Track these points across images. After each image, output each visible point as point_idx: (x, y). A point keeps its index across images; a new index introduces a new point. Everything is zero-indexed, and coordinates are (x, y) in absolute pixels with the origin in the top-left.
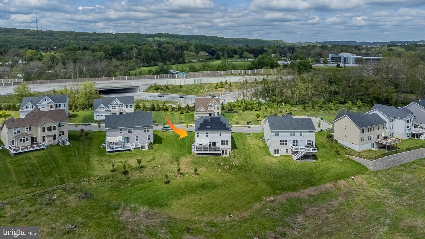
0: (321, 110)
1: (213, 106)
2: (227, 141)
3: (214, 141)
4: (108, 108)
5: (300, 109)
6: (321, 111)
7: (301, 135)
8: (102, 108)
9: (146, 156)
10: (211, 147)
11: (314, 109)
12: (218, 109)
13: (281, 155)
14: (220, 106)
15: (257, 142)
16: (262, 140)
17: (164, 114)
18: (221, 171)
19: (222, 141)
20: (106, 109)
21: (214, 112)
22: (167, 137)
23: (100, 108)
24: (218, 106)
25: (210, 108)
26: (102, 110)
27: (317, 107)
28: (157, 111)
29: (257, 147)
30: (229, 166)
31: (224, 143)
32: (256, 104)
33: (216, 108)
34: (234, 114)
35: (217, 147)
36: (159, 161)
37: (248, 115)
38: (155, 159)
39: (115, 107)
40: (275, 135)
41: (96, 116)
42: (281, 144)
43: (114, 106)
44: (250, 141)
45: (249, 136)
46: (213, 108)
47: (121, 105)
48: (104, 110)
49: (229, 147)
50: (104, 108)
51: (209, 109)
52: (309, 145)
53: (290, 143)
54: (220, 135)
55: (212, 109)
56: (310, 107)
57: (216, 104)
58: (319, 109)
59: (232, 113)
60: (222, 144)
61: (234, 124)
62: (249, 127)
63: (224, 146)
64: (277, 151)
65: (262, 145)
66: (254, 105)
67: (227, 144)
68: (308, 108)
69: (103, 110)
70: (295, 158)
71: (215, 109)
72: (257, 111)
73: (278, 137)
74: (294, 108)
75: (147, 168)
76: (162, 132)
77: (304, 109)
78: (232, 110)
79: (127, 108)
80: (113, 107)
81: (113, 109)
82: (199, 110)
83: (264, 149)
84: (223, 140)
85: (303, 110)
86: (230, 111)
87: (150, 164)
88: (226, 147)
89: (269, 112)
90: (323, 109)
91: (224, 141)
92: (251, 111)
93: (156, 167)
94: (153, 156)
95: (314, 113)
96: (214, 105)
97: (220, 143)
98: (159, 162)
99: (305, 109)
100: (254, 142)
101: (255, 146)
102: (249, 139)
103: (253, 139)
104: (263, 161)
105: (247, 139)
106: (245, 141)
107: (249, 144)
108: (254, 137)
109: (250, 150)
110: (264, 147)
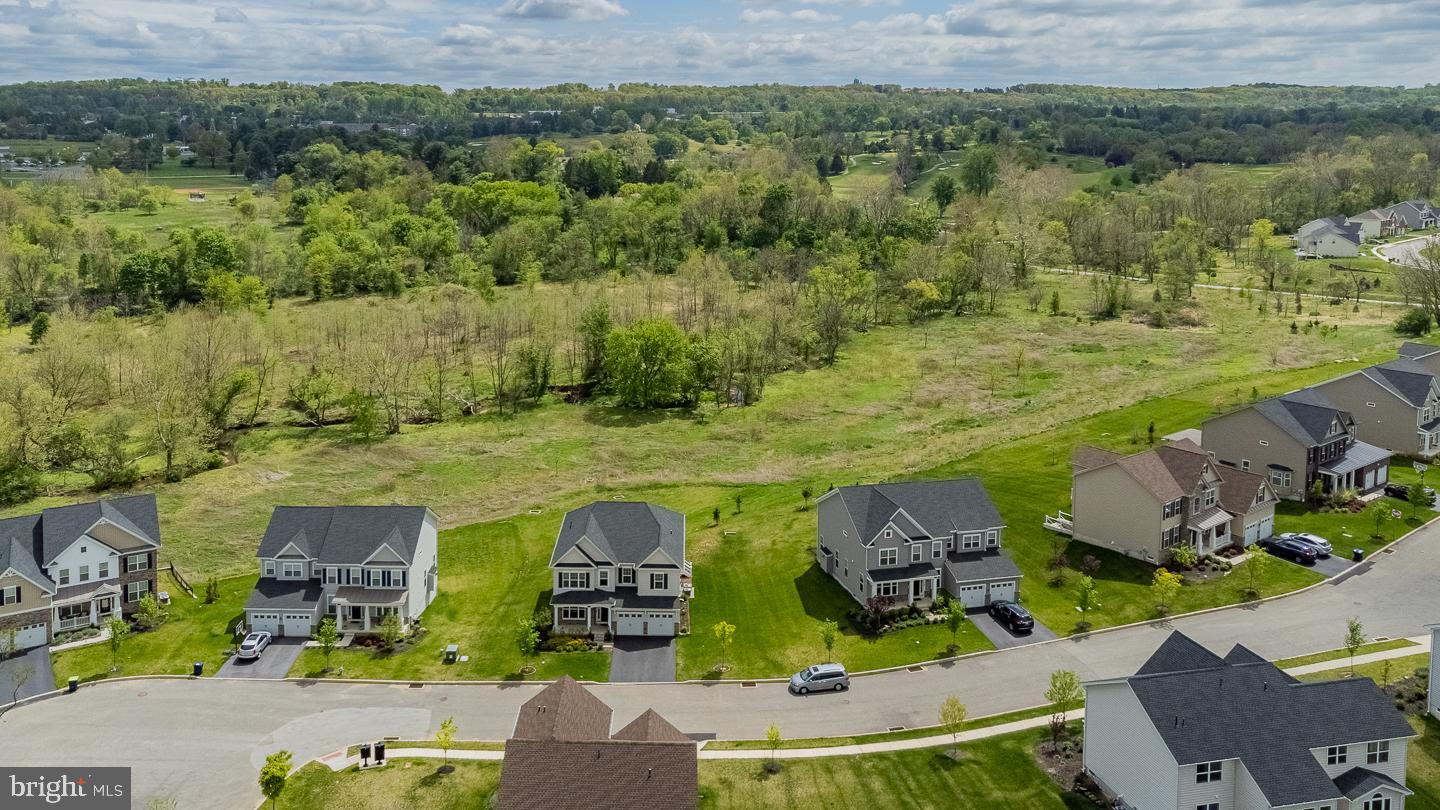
100: (456, 630)
101: (465, 619)
102: (464, 640)
103: (449, 641)
104: (479, 580)
105: (476, 638)
106: (491, 628)
107: (480, 623)
108: (437, 648)
109: (494, 606)
110: (439, 613)
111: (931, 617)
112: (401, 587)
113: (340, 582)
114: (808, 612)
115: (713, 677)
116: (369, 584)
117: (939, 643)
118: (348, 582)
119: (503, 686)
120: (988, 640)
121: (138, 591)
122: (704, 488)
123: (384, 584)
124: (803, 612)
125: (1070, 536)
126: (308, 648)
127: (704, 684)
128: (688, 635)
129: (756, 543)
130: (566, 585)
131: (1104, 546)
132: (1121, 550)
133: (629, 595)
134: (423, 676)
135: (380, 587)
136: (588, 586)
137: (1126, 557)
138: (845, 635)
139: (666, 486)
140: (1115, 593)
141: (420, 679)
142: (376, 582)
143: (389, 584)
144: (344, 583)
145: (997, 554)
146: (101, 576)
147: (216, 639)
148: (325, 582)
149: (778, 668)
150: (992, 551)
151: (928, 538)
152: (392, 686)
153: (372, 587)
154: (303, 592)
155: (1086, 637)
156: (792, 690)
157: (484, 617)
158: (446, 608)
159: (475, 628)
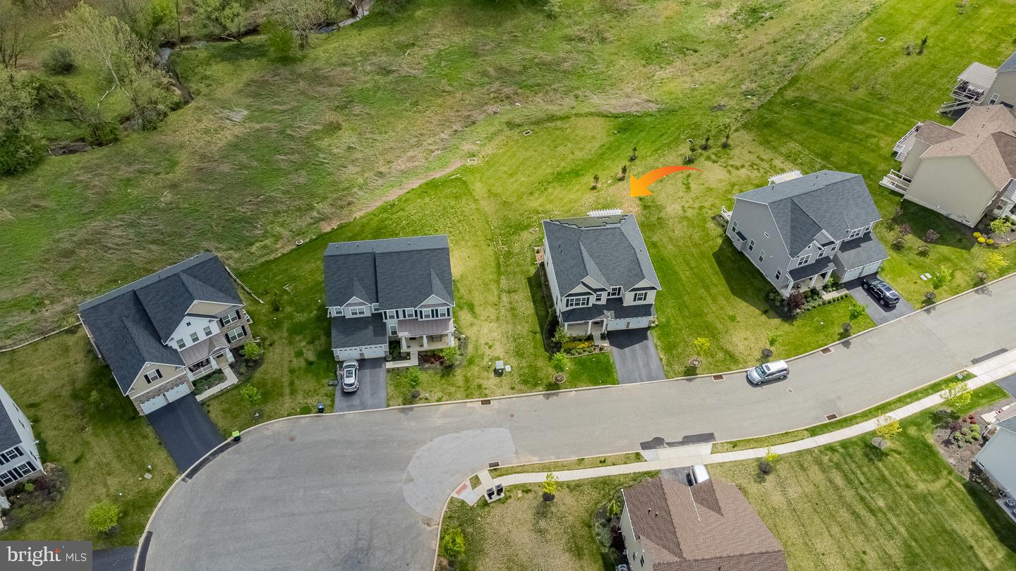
29: (477, 309)
44: (495, 334)
100: (485, 331)
101: (483, 313)
102: (497, 344)
103: (487, 347)
104: (469, 257)
105: (505, 340)
106: (510, 327)
107: (498, 319)
108: (482, 357)
109: (496, 293)
110: (461, 308)
111: (827, 296)
112: (446, 317)
113: (398, 317)
114: (734, 292)
115: (690, 372)
116: (421, 317)
117: (836, 322)
118: (405, 317)
119: (547, 396)
120: (869, 318)
121: (230, 318)
122: (590, 118)
123: (433, 317)
124: (731, 294)
125: (902, 195)
126: (388, 371)
127: (687, 380)
128: (657, 325)
129: (669, 209)
130: (572, 305)
131: (930, 207)
132: (944, 212)
133: (616, 305)
134: (487, 392)
135: (431, 318)
136: (587, 304)
137: (947, 218)
138: (769, 318)
139: (561, 118)
140: (947, 259)
141: (486, 395)
142: (427, 316)
143: (437, 316)
144: (401, 317)
145: (870, 239)
146: (207, 335)
147: (313, 367)
148: (386, 318)
149: (732, 359)
150: (867, 237)
151: (833, 243)
152: (469, 405)
153: (424, 319)
154: (371, 328)
155: (934, 308)
156: (750, 382)
157: (496, 309)
158: (461, 298)
159: (496, 325)
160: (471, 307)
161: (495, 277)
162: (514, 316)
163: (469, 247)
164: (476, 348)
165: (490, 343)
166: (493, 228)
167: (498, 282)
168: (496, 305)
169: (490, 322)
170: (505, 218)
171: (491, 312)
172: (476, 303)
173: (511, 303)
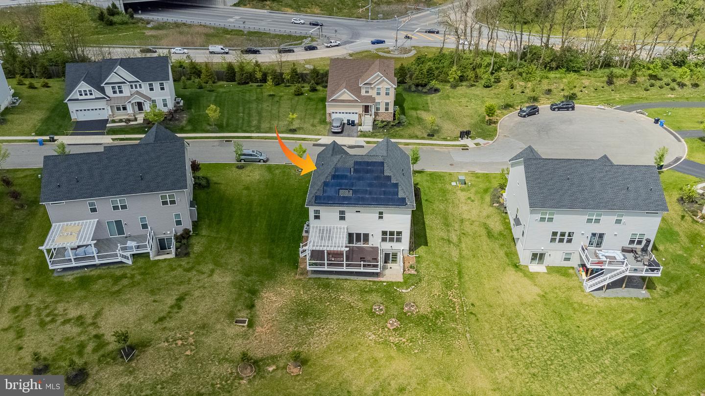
0: (652, 85)
1: (375, 86)
2: (399, 233)
3: (362, 232)
4: (102, 90)
5: (598, 84)
6: (653, 90)
7: (618, 222)
8: (85, 91)
9: (160, 290)
10: (354, 245)
11: (635, 82)
12: (387, 94)
13: (548, 267)
14: (394, 86)
15: (485, 214)
16: (498, 208)
17: (255, 98)
18: (375, 341)
19: (384, 233)
20: (98, 94)
21: (377, 101)
22: (245, 192)
23: (80, 91)
24: (389, 87)
25: (367, 92)
26: (86, 97)
27: (644, 76)
28: (239, 84)
29: (484, 232)
30: (399, 319)
31: (389, 236)
32: (486, 66)
33: (383, 92)
34: (429, 97)
35: (370, 245)
36: (195, 313)
37: (464, 100)
38: (183, 304)
39: (119, 87)
40: (543, 219)
41: (75, 112)
42: (553, 240)
43: (116, 86)
44: (465, 208)
45: (462, 190)
46: (375, 91)
47: (136, 83)
48: (93, 97)
49: (404, 245)
50: (90, 91)
51: (363, 93)
52: (634, 246)
53: (581, 240)
54: (381, 218)
55: (373, 93)
56: (626, 76)
57: (383, 80)
58: (648, 83)
59: (425, 93)
60: (384, 240)
61: (426, 136)
62: (465, 148)
63: (391, 244)
64: (538, 257)
65: (496, 225)
66: (482, 70)
67: (399, 240)
68: (619, 79)
69: (89, 97)
70: (590, 285)
71: (378, 94)
72: (489, 87)
73: (550, 223)
74: (583, 81)
75: (150, 350)
76: (234, 169)
77: (607, 82)
78: (425, 85)
79: (152, 89)
80: (113, 88)
81: (115, 92)
82: (338, 97)
83: (501, 242)
84: (388, 230)
85: (607, 87)
86: (420, 88)
87: (164, 329)
88: (396, 246)
89: (518, 90)
90: (658, 83)
91: (392, 233)
92: (472, 86)
93: (180, 342)
94: (183, 289)
95: (634, 95)
96: (378, 84)
97: (380, 236)
98: (193, 318)
99: (610, 82)
100: (474, 212)
101: (477, 229)
102: (463, 199)
103: (473, 199)
104: (499, 292)
105: (457, 202)
106: (450, 210)
107: (462, 221)
108: (477, 192)
109: (463, 245)
110: (501, 234)
157: (463, 230)
158: (502, 245)
159: (464, 216)
160: (490, 234)
161: (465, 263)
162: (446, 218)
163: (500, 306)
164: (482, 198)
165: (469, 201)
166: (468, 335)
167: (461, 256)
168: (464, 234)
169: (469, 219)
170: (449, 350)
171: (468, 228)
172: (485, 238)
173: (448, 231)
